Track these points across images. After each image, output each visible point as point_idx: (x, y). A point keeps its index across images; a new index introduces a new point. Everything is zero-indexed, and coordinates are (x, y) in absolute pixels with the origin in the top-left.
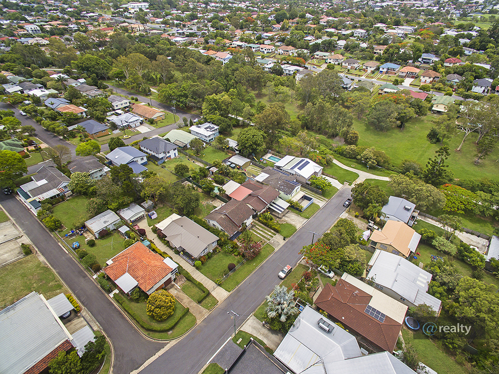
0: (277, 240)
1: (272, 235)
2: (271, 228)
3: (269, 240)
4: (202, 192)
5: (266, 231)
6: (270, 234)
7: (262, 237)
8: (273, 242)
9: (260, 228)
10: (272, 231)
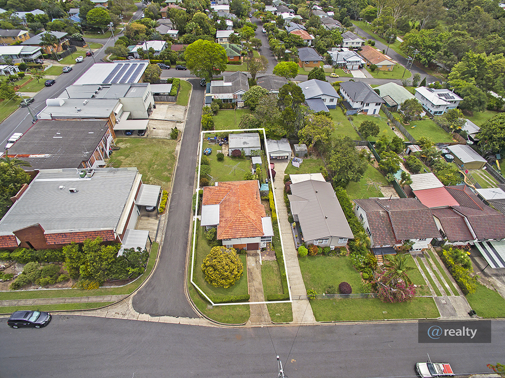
0: (453, 304)
1: (450, 291)
2: (456, 279)
3: (439, 294)
4: (378, 169)
5: (442, 278)
6: (447, 286)
7: (427, 282)
8: (443, 302)
9: (434, 266)
10: (455, 285)
